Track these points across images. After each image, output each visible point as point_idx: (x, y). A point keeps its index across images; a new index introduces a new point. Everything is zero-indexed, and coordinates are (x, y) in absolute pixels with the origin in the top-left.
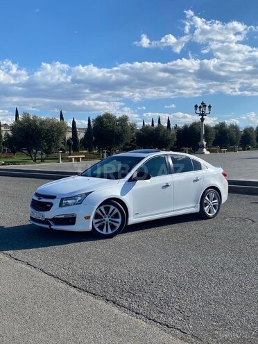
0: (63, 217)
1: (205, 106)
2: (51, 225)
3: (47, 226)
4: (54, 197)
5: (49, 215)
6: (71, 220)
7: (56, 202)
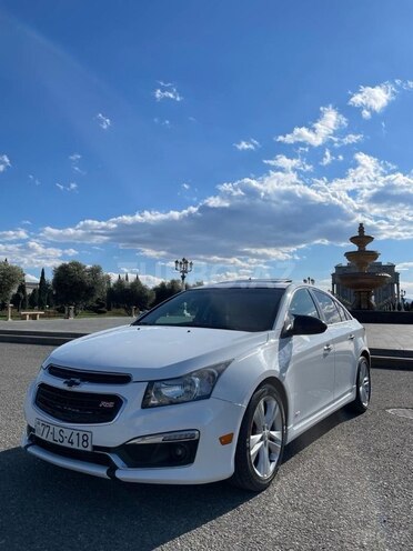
0: (159, 440)
1: (187, 262)
2: (112, 468)
3: (101, 472)
4: (123, 379)
5: (107, 434)
6: (181, 450)
7: (132, 394)
